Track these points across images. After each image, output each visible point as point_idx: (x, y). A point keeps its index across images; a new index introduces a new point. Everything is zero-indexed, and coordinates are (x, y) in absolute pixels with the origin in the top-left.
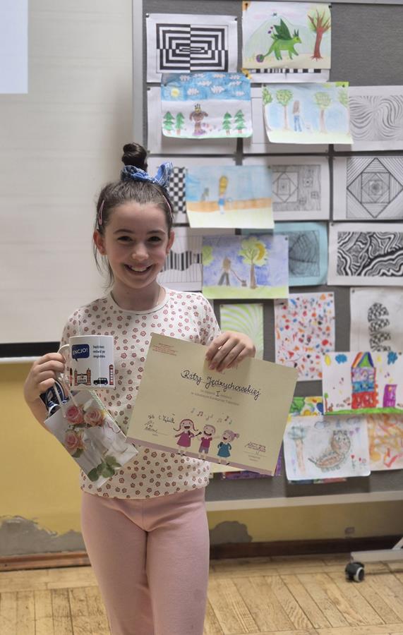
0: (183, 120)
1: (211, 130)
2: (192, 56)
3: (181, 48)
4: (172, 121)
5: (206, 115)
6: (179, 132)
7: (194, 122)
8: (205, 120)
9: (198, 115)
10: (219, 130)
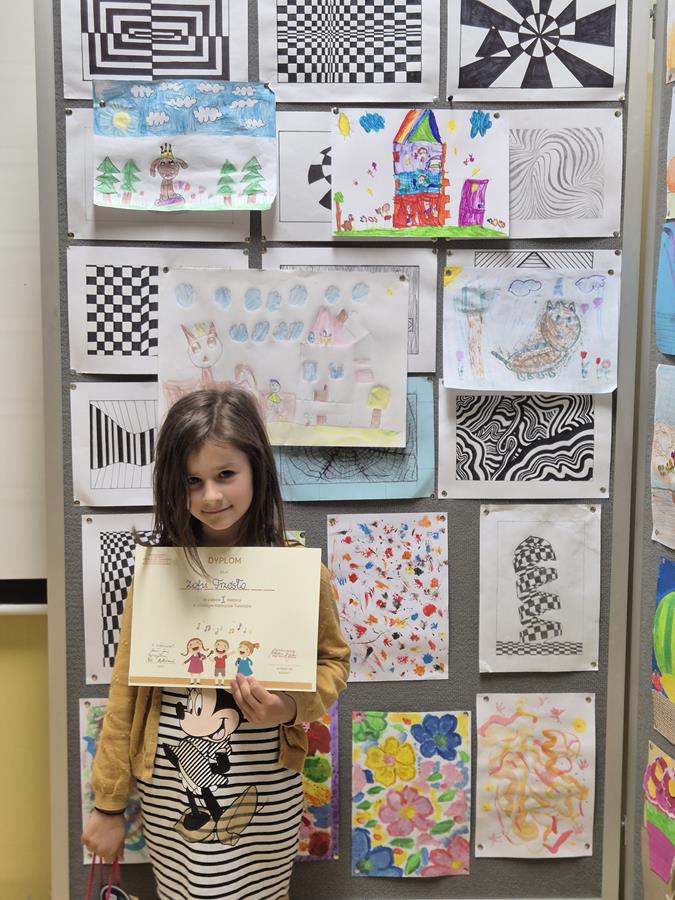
0: (136, 174)
1: (193, 196)
2: (156, 47)
3: (132, 31)
4: (114, 175)
5: (184, 165)
6: (127, 196)
7: (159, 177)
8: (182, 175)
9: (167, 164)
10: (211, 196)
